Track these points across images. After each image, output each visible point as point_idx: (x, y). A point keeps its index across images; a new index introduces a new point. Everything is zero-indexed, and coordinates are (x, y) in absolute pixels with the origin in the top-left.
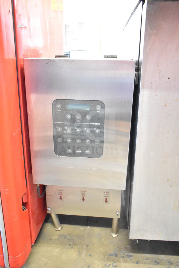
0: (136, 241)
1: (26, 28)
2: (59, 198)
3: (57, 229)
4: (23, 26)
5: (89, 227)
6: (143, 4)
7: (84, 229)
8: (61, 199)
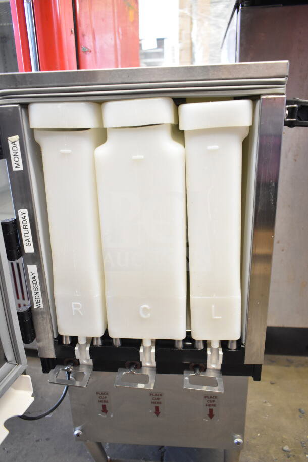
1: (91, 51)
2: (102, 409)
4: (87, 50)
6: (238, 11)
8: (104, 411)
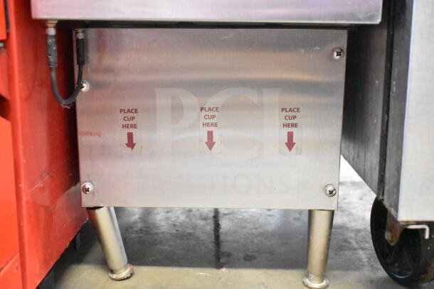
0: (423, 230)
2: (126, 140)
3: (114, 276)
5: (224, 270)
7: (208, 275)
8: (131, 144)
